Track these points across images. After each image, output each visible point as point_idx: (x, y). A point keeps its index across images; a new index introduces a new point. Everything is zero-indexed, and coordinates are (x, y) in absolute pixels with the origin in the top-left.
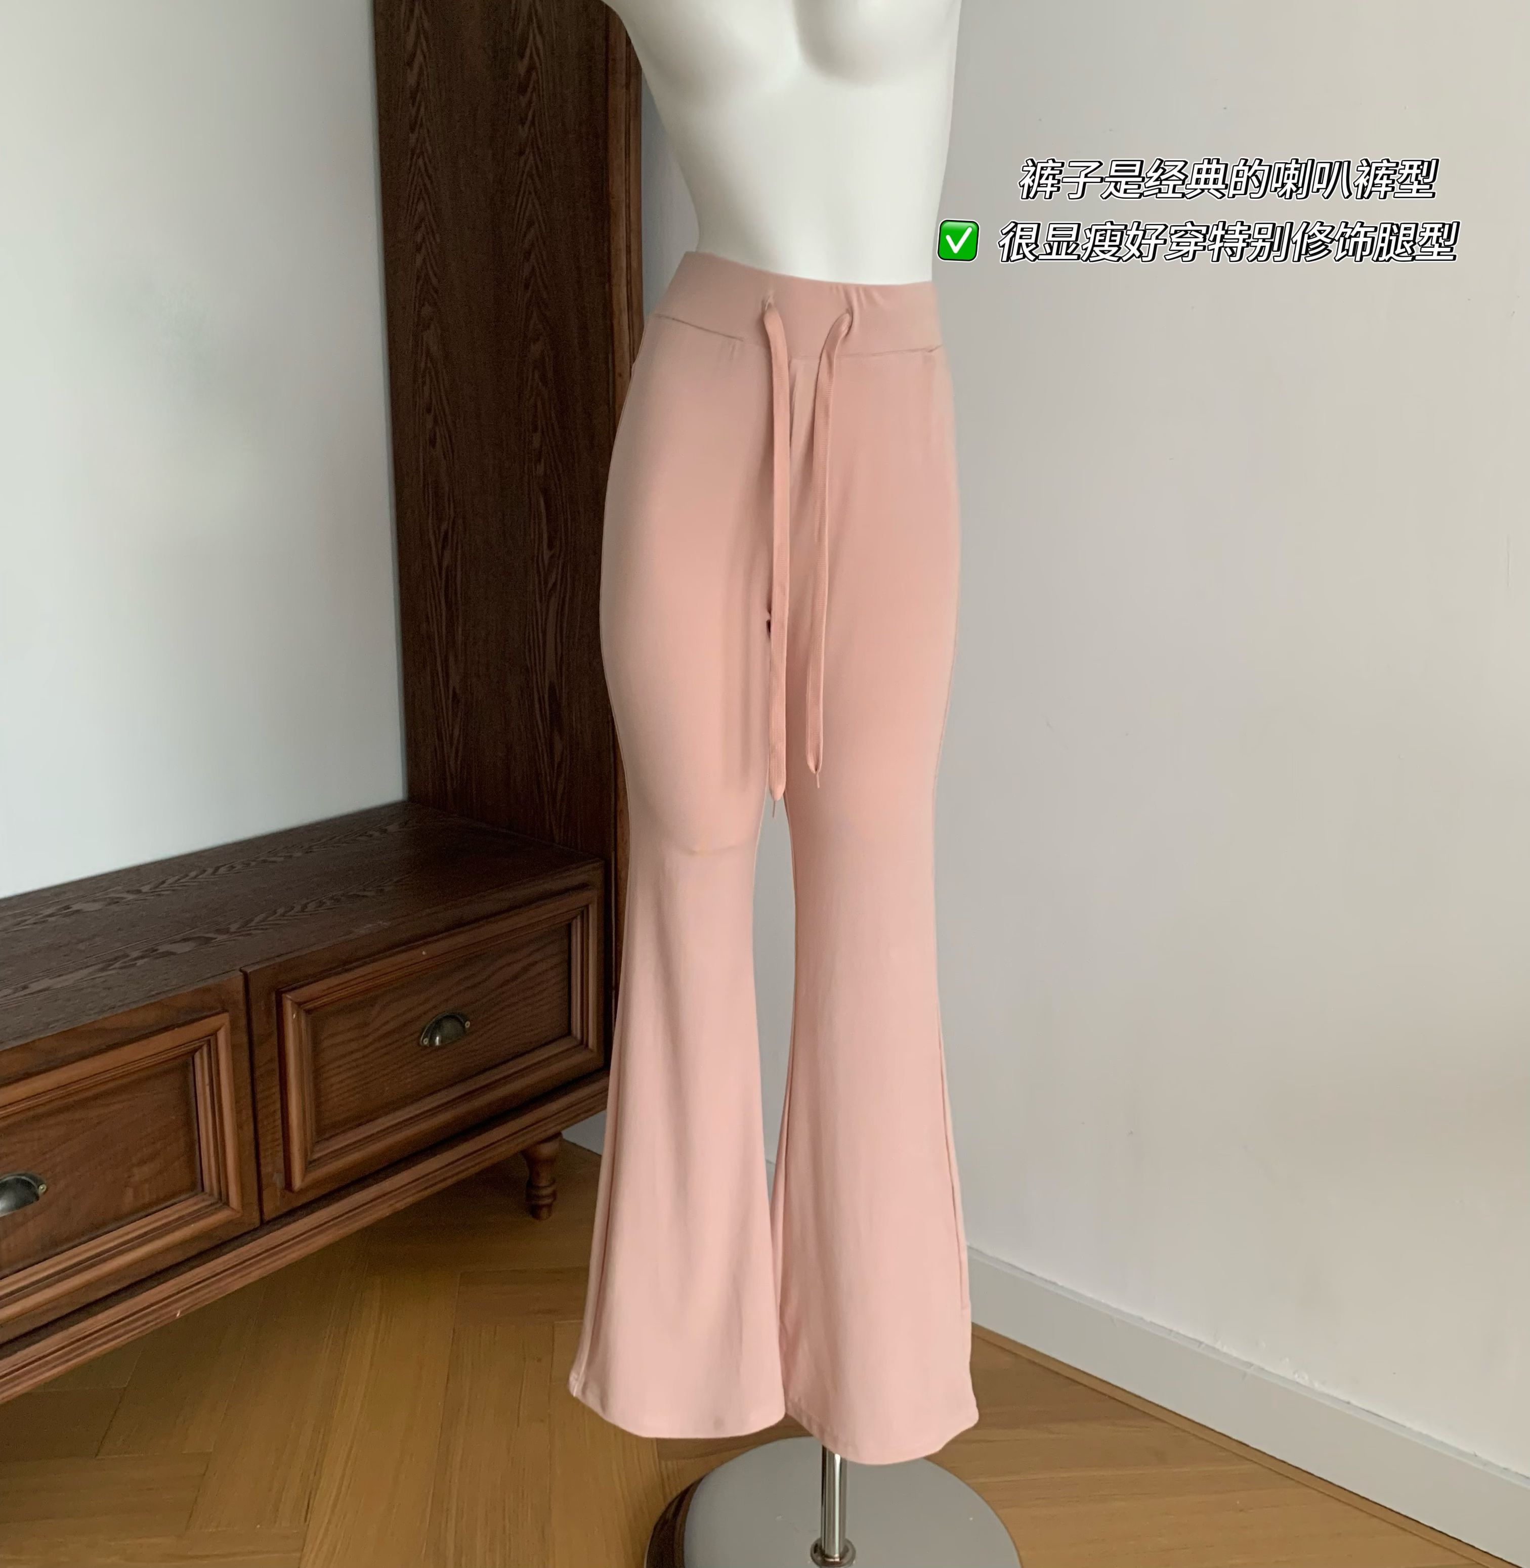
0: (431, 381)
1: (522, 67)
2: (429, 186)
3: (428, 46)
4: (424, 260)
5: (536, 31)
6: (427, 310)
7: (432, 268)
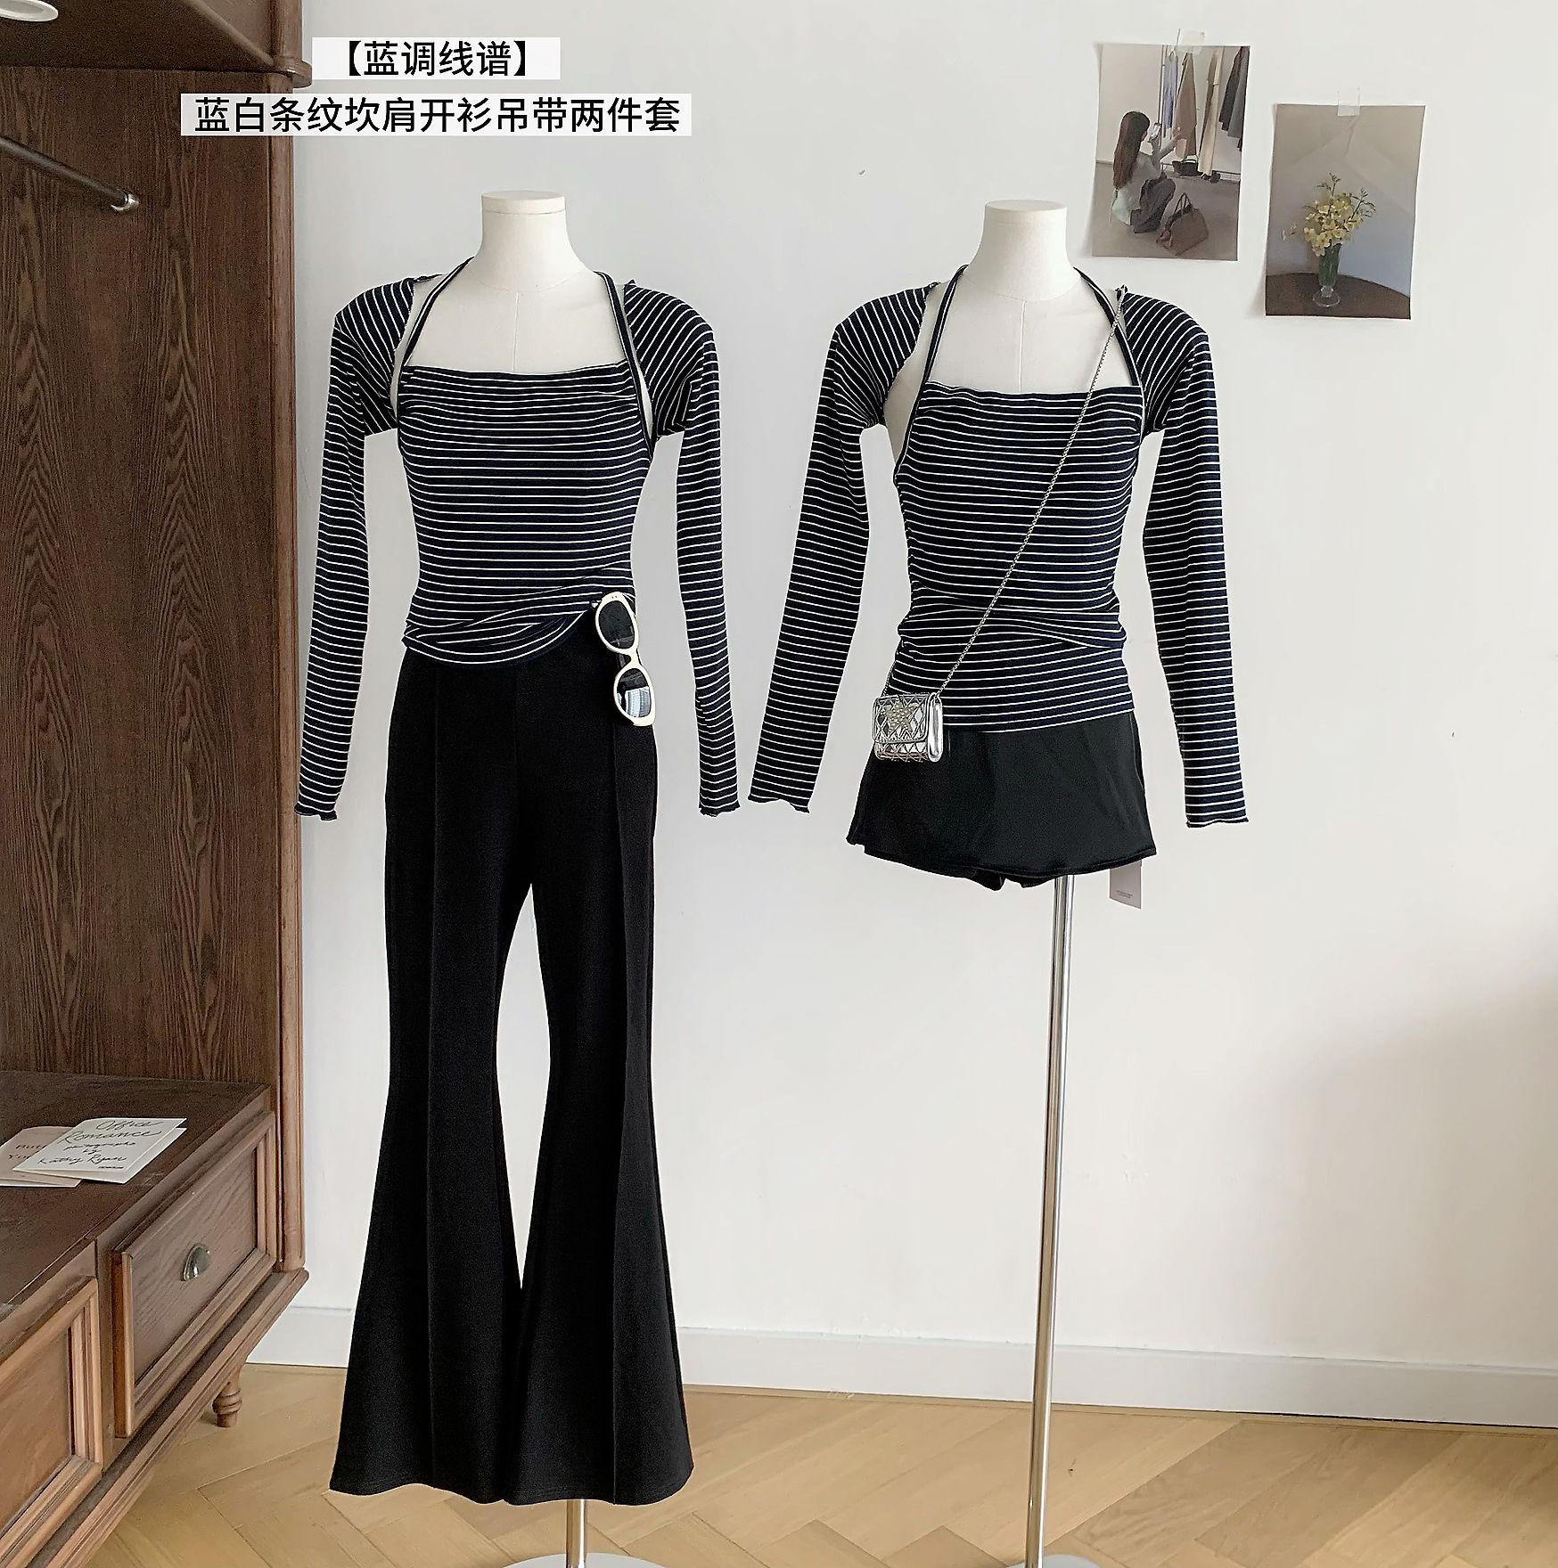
0: (44, 671)
1: (171, 408)
2: (46, 497)
3: (47, 375)
4: (37, 563)
5: (188, 380)
6: (40, 608)
7: (48, 569)
